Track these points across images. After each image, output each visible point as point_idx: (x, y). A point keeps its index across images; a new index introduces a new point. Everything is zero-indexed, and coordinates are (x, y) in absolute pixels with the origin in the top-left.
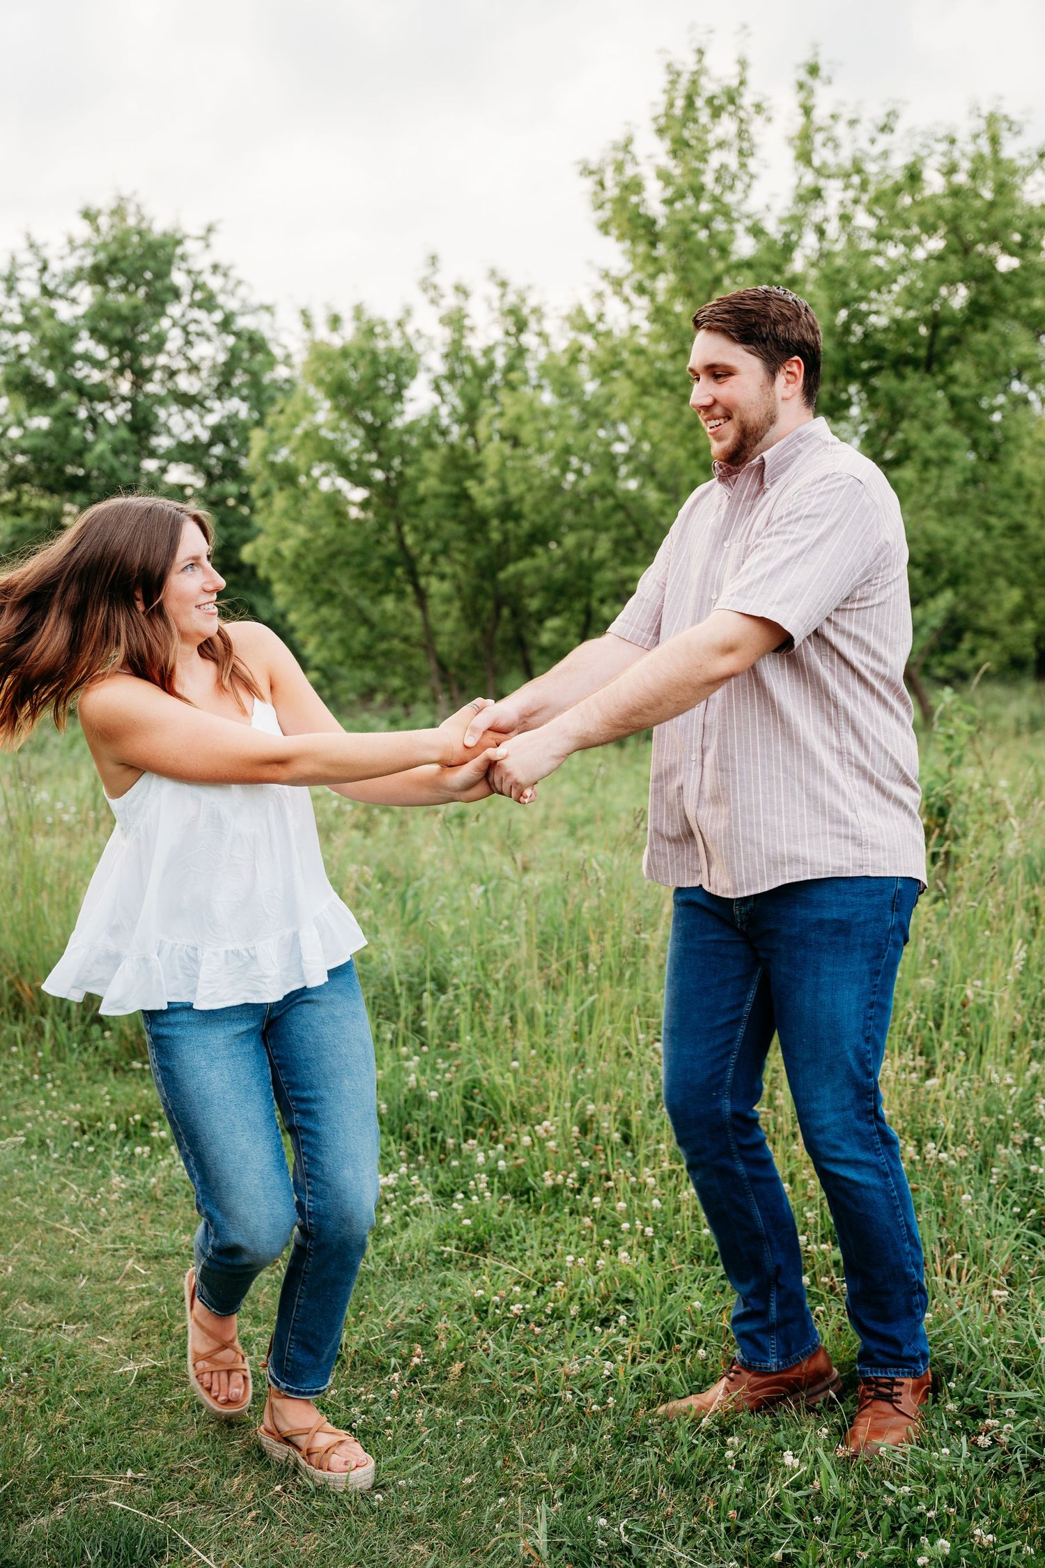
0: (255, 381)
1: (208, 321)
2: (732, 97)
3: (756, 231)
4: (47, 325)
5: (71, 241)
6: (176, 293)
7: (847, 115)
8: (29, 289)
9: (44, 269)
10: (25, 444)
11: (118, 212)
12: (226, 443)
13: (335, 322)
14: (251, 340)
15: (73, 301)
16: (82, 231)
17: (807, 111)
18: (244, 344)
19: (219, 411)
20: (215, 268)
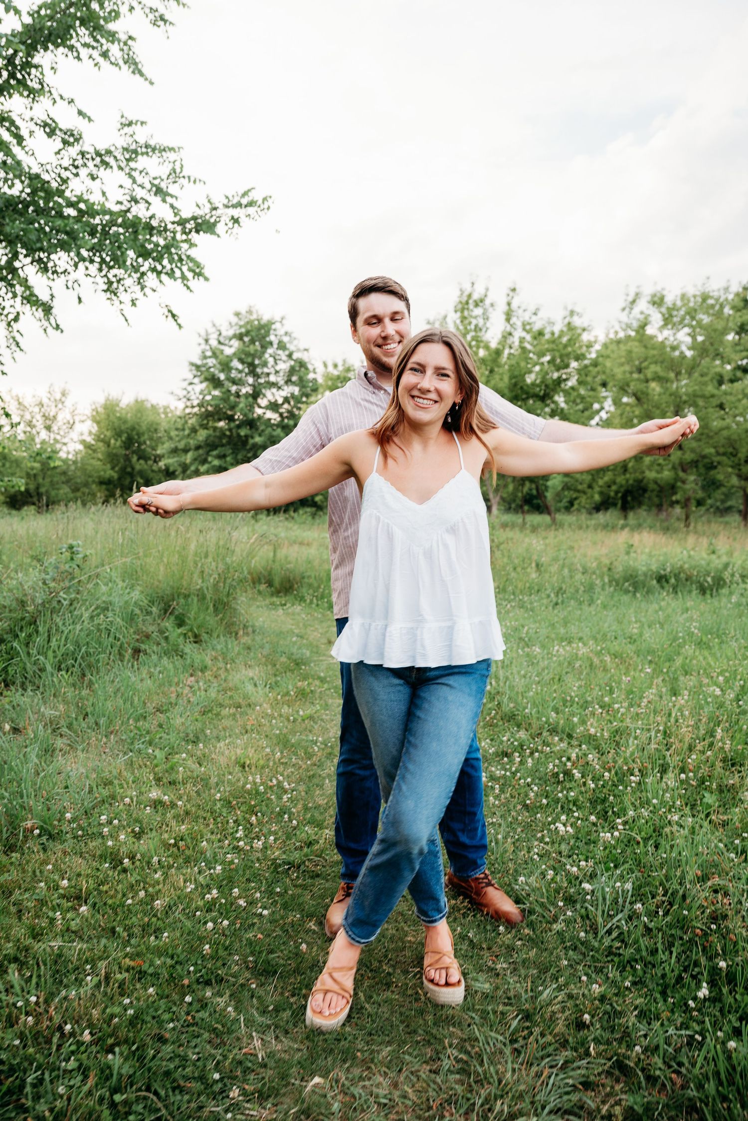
0: (301, 379)
1: (283, 355)
2: (482, 301)
3: (487, 347)
4: (221, 357)
5: (230, 324)
6: (271, 343)
7: (523, 308)
8: (214, 343)
9: (220, 334)
10: (212, 403)
11: (250, 312)
12: (289, 403)
13: (336, 366)
14: (300, 363)
15: (231, 346)
16: (235, 320)
17: (509, 304)
18: (298, 365)
19: (287, 391)
20: (286, 333)
